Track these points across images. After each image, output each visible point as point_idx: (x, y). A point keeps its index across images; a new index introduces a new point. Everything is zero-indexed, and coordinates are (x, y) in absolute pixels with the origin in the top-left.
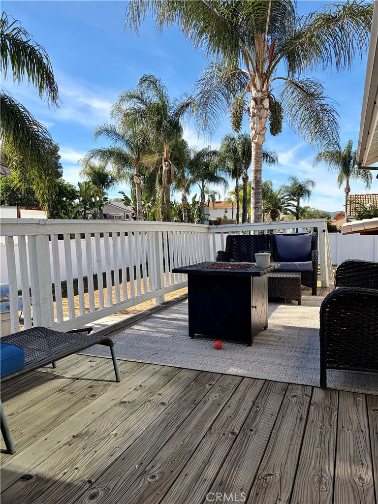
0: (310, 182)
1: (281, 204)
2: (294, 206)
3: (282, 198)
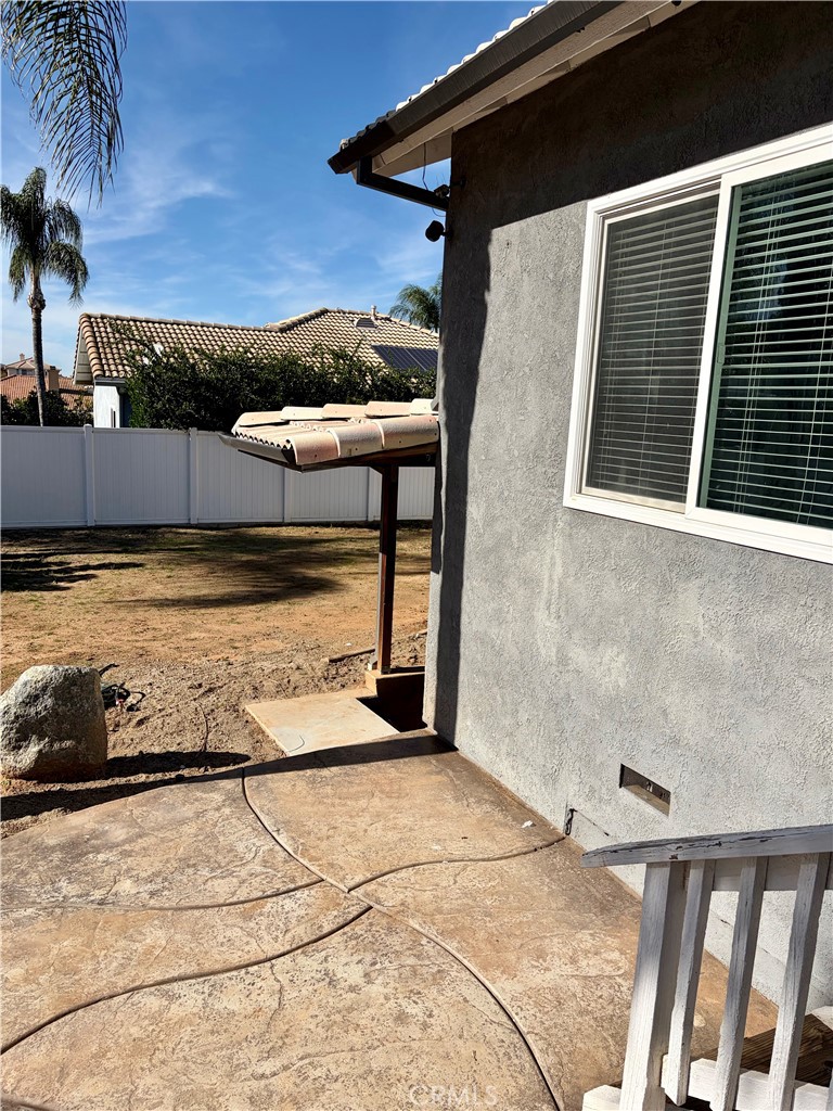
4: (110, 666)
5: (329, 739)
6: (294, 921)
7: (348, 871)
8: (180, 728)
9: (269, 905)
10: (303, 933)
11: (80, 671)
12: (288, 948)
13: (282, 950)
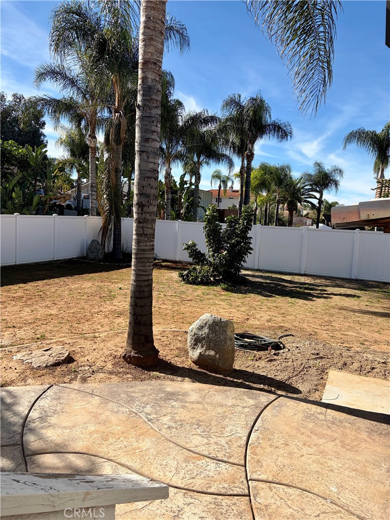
0: (337, 170)
1: (301, 195)
2: (315, 198)
3: (303, 188)
4: (290, 335)
5: (353, 403)
6: (202, 476)
7: (263, 469)
8: (285, 369)
9: (203, 461)
10: (198, 484)
11: (221, 320)
12: (182, 486)
13: (179, 485)
